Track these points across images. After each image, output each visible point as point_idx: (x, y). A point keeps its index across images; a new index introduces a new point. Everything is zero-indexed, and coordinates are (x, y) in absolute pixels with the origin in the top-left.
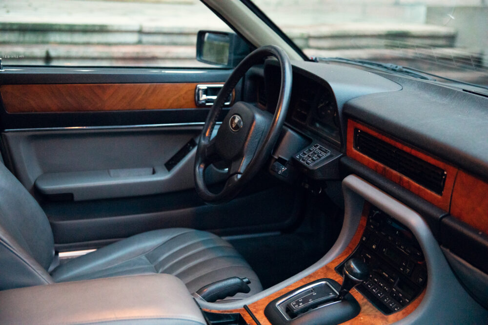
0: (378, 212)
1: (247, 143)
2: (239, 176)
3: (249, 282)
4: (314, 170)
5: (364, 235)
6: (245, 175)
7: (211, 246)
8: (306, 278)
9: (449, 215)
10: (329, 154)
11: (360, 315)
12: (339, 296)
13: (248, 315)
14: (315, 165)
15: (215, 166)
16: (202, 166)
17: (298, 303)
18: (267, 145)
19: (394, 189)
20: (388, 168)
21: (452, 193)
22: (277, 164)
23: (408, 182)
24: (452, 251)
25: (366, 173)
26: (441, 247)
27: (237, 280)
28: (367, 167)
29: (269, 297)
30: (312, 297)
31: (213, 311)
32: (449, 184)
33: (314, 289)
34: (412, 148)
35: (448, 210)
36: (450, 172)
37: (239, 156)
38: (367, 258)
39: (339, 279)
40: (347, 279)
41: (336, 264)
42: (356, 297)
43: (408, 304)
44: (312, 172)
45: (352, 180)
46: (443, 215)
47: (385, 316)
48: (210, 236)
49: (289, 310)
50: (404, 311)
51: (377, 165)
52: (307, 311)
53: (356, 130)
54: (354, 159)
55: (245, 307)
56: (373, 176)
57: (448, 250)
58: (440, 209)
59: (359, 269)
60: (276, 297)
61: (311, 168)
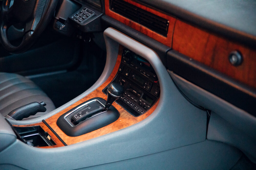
0: (128, 51)
1: (36, 9)
2: (32, 33)
3: (45, 105)
4: (85, 26)
5: (120, 68)
6: (36, 32)
7: (17, 83)
8: (83, 98)
9: (172, 49)
10: (93, 14)
11: (120, 118)
12: (106, 108)
13: (45, 126)
14: (84, 22)
15: (15, 27)
16: (5, 27)
17: (79, 115)
18: (49, 10)
19: (137, 35)
20: (132, 21)
21: (173, 35)
22: (58, 23)
23: (146, 30)
24: (175, 72)
25: (119, 25)
26: (168, 70)
27: (36, 104)
28: (119, 21)
29: (59, 113)
30: (88, 110)
31: (21, 126)
32: (171, 29)
33: (89, 105)
34: (147, 6)
35: (171, 47)
36: (171, 21)
37: (31, 19)
38: (123, 82)
39: (105, 97)
40: (110, 96)
41: (103, 88)
42: (116, 108)
43: (149, 108)
44: (82, 27)
45: (110, 31)
46: (168, 49)
47: (136, 118)
48: (17, 76)
49: (73, 120)
50: (147, 113)
51: (125, 20)
52: (85, 119)
54: (111, 17)
55: (44, 121)
56: (123, 28)
57: (172, 72)
58: (166, 46)
59: (117, 90)
60: (64, 113)
61: (82, 25)
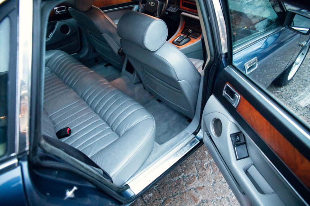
1: (157, 9)
5: (185, 25)
11: (191, 40)
14: (174, 11)
17: (179, 40)
28: (187, 10)
45: (183, 13)
47: (196, 39)
51: (190, 9)
52: (182, 41)
53: (183, 2)
54: (183, 9)
